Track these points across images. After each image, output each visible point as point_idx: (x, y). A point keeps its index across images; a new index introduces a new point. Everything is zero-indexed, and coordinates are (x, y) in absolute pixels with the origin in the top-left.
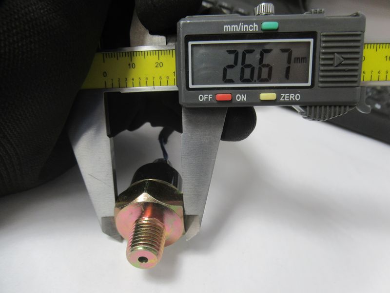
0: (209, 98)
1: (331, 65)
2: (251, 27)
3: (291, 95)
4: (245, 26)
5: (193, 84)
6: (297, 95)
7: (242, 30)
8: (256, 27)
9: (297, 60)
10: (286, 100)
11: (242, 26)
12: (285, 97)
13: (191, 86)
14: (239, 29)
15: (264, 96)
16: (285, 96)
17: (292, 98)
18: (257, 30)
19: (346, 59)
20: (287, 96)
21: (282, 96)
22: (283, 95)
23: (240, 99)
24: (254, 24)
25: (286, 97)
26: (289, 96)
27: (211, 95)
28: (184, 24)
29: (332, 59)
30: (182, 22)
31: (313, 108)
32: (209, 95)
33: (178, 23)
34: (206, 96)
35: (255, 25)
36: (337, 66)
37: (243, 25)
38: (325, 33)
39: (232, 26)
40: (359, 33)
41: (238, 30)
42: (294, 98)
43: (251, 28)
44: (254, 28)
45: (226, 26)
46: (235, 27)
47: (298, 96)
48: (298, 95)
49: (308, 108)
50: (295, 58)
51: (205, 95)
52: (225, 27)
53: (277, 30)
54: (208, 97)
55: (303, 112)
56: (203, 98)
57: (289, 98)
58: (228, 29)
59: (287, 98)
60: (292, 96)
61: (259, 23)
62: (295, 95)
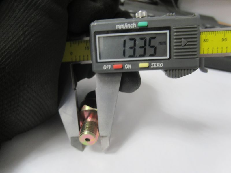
0: (109, 67)
1: (181, 45)
3: (157, 64)
5: (100, 59)
6: (161, 64)
7: (127, 27)
9: (160, 43)
11: (127, 25)
12: (154, 65)
13: (99, 61)
14: (125, 27)
15: (141, 65)
19: (189, 42)
21: (152, 65)
24: (134, 23)
27: (111, 65)
28: (93, 26)
29: (181, 42)
30: (92, 24)
31: (171, 71)
33: (90, 25)
36: (183, 46)
38: (175, 27)
39: (121, 25)
40: (196, 26)
42: (159, 65)
44: (134, 26)
49: (168, 71)
52: (117, 26)
53: (147, 26)
56: (106, 67)
58: (119, 27)
59: (155, 66)
61: (137, 23)
62: (160, 64)
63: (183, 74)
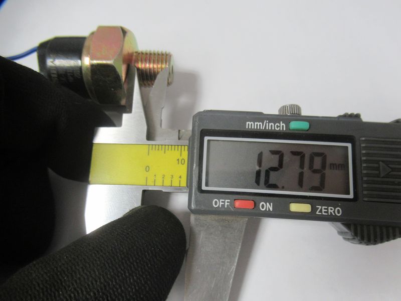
0: (226, 204)
1: (377, 175)
2: (277, 125)
3: (330, 208)
4: (270, 124)
5: (207, 185)
6: (337, 209)
7: (267, 128)
8: (283, 126)
9: (333, 166)
10: (324, 214)
11: (267, 124)
13: (204, 188)
14: (264, 126)
16: (321, 209)
17: (331, 212)
18: (284, 129)
19: (394, 169)
20: (325, 209)
21: (318, 208)
22: (320, 207)
23: (265, 209)
24: (281, 122)
25: (323, 210)
26: (327, 209)
27: (229, 201)
32: (226, 201)
34: (222, 202)
35: (282, 124)
36: (384, 177)
37: (269, 123)
38: (364, 138)
39: (256, 123)
41: (262, 128)
42: (334, 212)
43: (278, 127)
44: (281, 127)
45: (249, 123)
46: (259, 124)
47: (338, 211)
48: (339, 208)
50: (331, 164)
51: (221, 200)
52: (247, 123)
53: (308, 130)
54: (224, 202)
55: (347, 233)
56: (218, 203)
57: (327, 212)
58: (251, 125)
59: (325, 212)
60: (331, 210)
61: (287, 122)
62: (335, 209)
63: (385, 237)
